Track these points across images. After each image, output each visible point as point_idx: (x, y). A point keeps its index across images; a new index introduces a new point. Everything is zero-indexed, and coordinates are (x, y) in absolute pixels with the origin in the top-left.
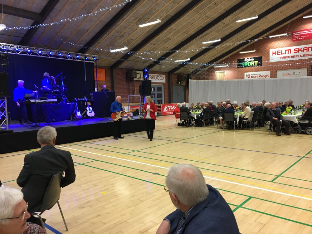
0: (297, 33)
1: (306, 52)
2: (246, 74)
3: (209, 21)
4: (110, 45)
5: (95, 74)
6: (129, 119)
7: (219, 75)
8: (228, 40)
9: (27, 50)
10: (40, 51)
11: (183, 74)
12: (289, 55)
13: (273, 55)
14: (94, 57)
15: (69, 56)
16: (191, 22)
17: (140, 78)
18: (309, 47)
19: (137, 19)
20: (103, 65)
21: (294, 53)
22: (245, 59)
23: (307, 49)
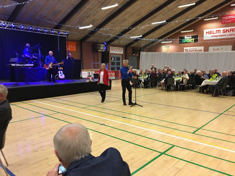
0: (226, 17)
1: (231, 33)
2: (185, 48)
3: (157, 6)
4: (79, 23)
5: (67, 45)
6: (90, 81)
7: (164, 49)
9: (12, 25)
10: (22, 26)
11: (137, 47)
12: (219, 34)
13: (206, 34)
14: (65, 32)
15: (46, 31)
16: (143, 7)
17: (104, 50)
19: (101, 3)
20: (74, 39)
21: (223, 33)
22: (184, 37)
23: (233, 30)
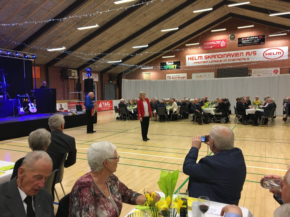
0: (207, 43)
1: (213, 59)
3: (139, 28)
5: (33, 71)
6: (73, 114)
8: (154, 46)
11: (114, 74)
12: (201, 60)
13: (189, 60)
15: (9, 53)
16: (124, 29)
17: (75, 76)
18: (216, 55)
19: (76, 22)
20: (38, 63)
21: (205, 59)
22: (166, 63)
23: (214, 56)
